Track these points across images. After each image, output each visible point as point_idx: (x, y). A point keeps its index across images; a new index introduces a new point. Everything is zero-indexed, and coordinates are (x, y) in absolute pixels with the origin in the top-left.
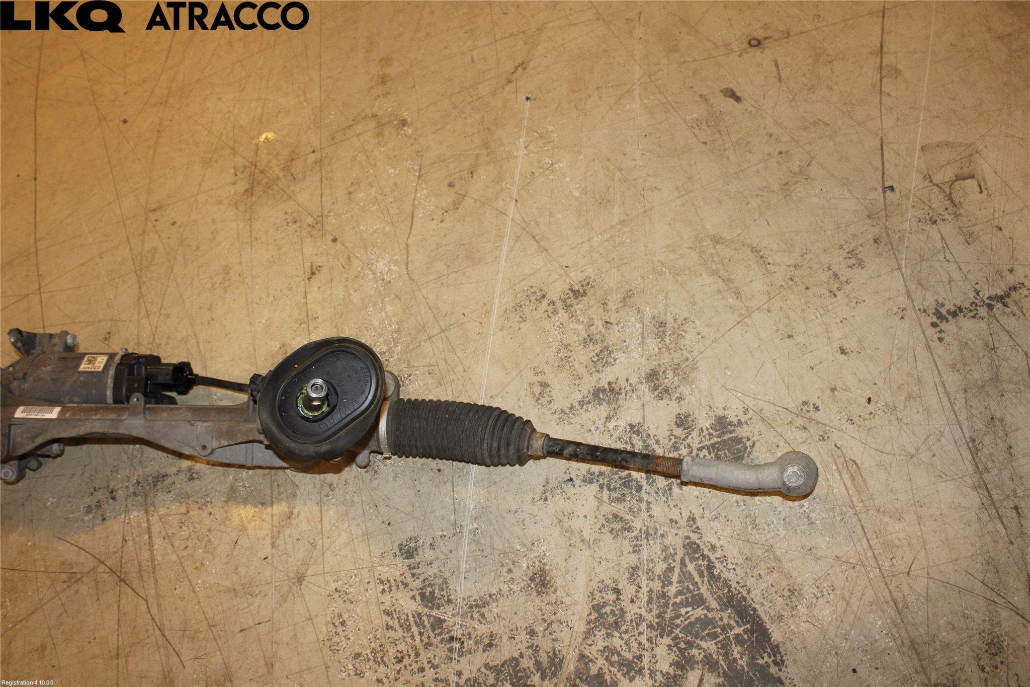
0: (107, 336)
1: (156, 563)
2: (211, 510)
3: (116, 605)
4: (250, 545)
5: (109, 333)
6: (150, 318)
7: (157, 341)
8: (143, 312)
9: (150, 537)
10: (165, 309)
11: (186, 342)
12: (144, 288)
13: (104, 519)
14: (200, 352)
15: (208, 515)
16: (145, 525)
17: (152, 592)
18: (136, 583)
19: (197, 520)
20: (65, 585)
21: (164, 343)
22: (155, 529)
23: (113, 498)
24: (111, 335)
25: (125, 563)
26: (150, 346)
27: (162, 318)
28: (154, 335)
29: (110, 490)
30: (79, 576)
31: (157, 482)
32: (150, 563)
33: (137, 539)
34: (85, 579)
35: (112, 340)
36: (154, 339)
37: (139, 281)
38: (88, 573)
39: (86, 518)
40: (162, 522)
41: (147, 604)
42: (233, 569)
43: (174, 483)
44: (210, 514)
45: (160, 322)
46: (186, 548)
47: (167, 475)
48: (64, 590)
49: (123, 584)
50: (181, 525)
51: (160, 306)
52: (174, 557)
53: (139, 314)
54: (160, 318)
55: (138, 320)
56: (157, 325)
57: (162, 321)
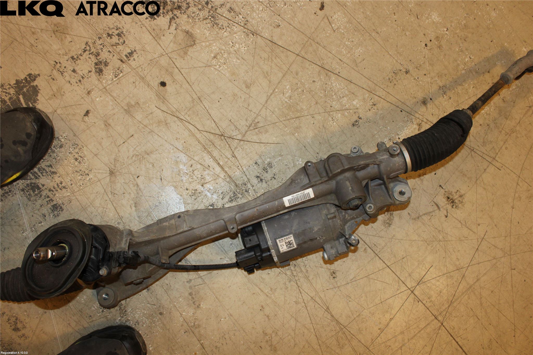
0: (334, 275)
1: (205, 151)
2: (187, 192)
3: (217, 121)
4: (152, 180)
5: (334, 278)
6: (310, 298)
7: (293, 283)
8: (317, 299)
9: (219, 164)
10: (303, 307)
11: (271, 289)
12: (329, 316)
13: (256, 163)
14: (257, 286)
15: (188, 188)
16: (227, 169)
17: (198, 135)
18: (212, 137)
19: (194, 183)
20: (256, 121)
21: (287, 283)
22: (218, 169)
23: (258, 177)
24: (332, 277)
25: (226, 145)
26: (296, 278)
28: (299, 287)
29: (264, 181)
30: (251, 128)
31: (234, 196)
32: (210, 150)
33: (226, 160)
34: (247, 128)
35: (329, 274)
36: (297, 284)
37: (337, 320)
38: (246, 132)
39: (268, 160)
40: (216, 174)
41: (197, 129)
42: (155, 165)
43: (222, 199)
44: (187, 189)
45: (300, 297)
46: (192, 166)
47: (230, 202)
48: (255, 118)
49: (220, 134)
50: (202, 177)
51: (308, 308)
52: (196, 158)
53: (320, 297)
54: (302, 300)
55: (318, 293)
56: (301, 293)
57: (299, 298)
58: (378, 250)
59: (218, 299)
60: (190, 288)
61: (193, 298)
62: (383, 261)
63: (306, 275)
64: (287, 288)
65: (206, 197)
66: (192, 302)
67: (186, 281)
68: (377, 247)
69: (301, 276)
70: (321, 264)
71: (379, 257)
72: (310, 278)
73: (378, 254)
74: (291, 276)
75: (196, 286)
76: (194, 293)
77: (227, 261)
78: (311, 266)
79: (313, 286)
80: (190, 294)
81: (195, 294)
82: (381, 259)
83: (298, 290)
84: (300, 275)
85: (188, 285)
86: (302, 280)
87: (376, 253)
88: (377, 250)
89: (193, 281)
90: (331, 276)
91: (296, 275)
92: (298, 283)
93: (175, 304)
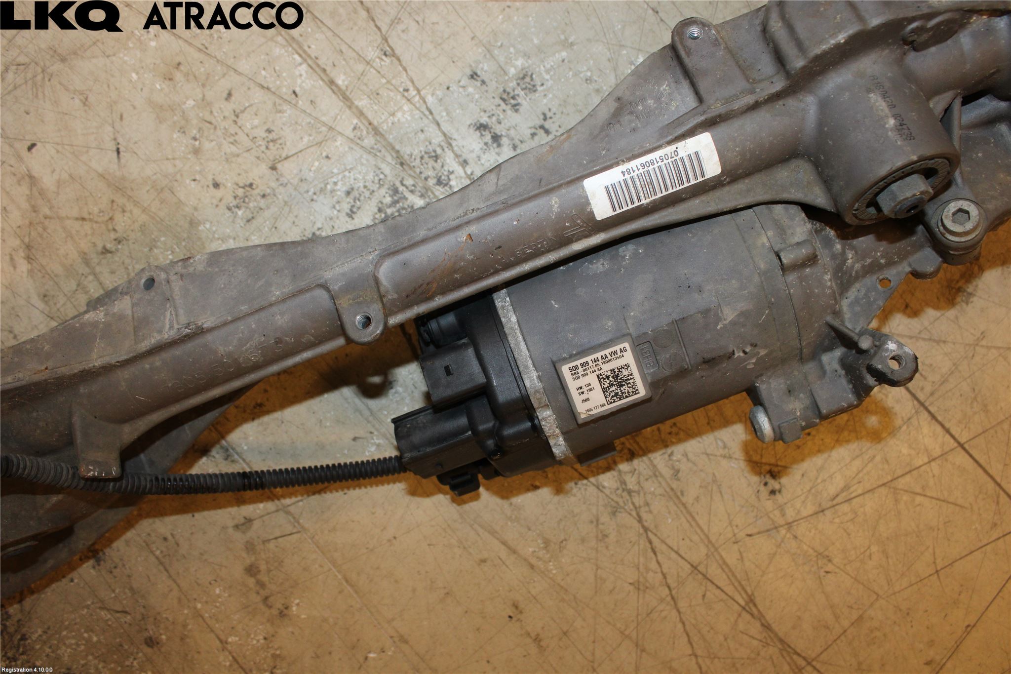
2: (219, 193)
4: (84, 158)
5: (773, 492)
6: (687, 567)
7: (624, 518)
8: (714, 571)
9: (332, 82)
10: (662, 600)
11: (547, 543)
12: (755, 630)
13: (474, 76)
14: (493, 533)
15: (219, 179)
16: (362, 102)
19: (240, 160)
21: (605, 518)
22: (329, 104)
23: (482, 127)
24: (764, 491)
26: (638, 500)
27: (654, 578)
28: (646, 529)
29: (505, 141)
31: (394, 203)
33: (360, 67)
36: (640, 520)
37: (781, 641)
39: (520, 62)
40: (325, 124)
42: (91, 99)
44: (216, 185)
45: (653, 565)
46: (230, 95)
50: (271, 136)
51: (682, 604)
52: (244, 66)
53: (725, 562)
54: (660, 576)
55: (716, 549)
56: (655, 553)
57: (648, 570)
58: (928, 388)
59: (352, 586)
60: (250, 547)
61: (262, 585)
62: (943, 426)
63: (674, 486)
64: (606, 536)
65: (287, 209)
66: (258, 599)
67: (230, 523)
68: (925, 378)
69: (653, 493)
70: (725, 447)
71: (929, 412)
72: (689, 499)
73: (927, 404)
74: (619, 492)
75: (269, 541)
76: (263, 567)
77: (378, 445)
78: (690, 456)
79: (698, 525)
80: (251, 570)
81: (269, 571)
82: (937, 420)
83: (643, 542)
84: (651, 486)
85: (239, 538)
86: (658, 505)
87: (921, 397)
88: (922, 389)
89: (256, 524)
90: (762, 488)
91: (636, 488)
92: (644, 516)
93: (199, 606)
